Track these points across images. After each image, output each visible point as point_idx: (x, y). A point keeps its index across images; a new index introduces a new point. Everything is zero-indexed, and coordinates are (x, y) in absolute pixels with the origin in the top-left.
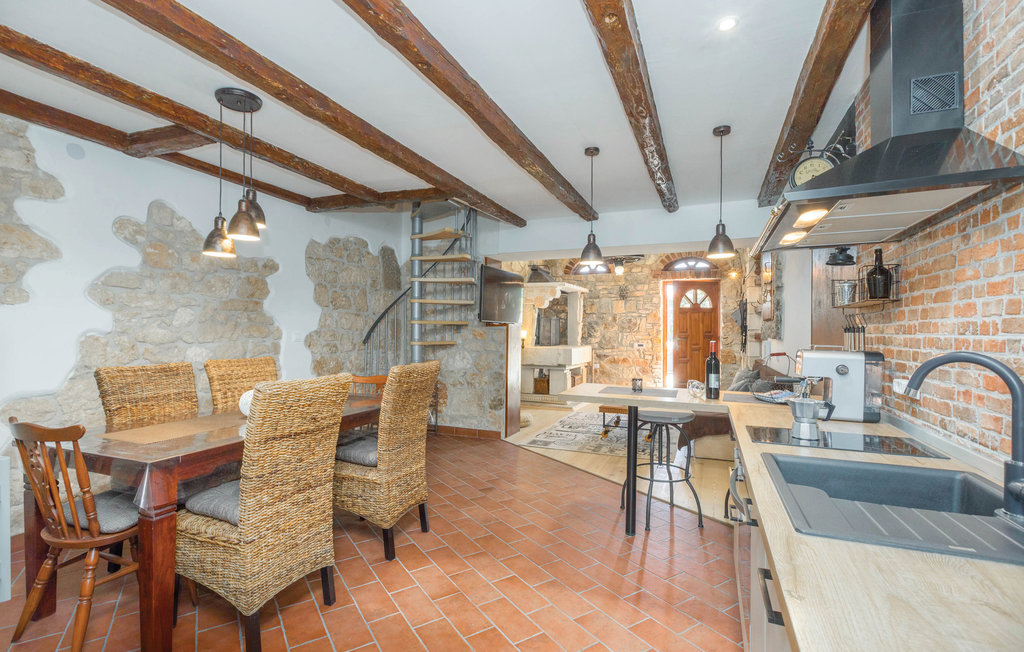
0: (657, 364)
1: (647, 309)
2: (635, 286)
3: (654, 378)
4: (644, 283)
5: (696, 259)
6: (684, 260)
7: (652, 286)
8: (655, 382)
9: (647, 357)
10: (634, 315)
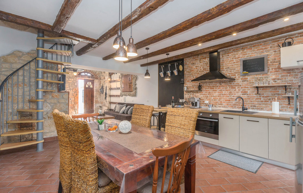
0: (76, 105)
1: (72, 87)
2: (69, 79)
3: (75, 110)
4: (72, 78)
5: (88, 73)
6: (84, 72)
7: (75, 79)
8: (75, 111)
9: (72, 103)
10: (68, 88)
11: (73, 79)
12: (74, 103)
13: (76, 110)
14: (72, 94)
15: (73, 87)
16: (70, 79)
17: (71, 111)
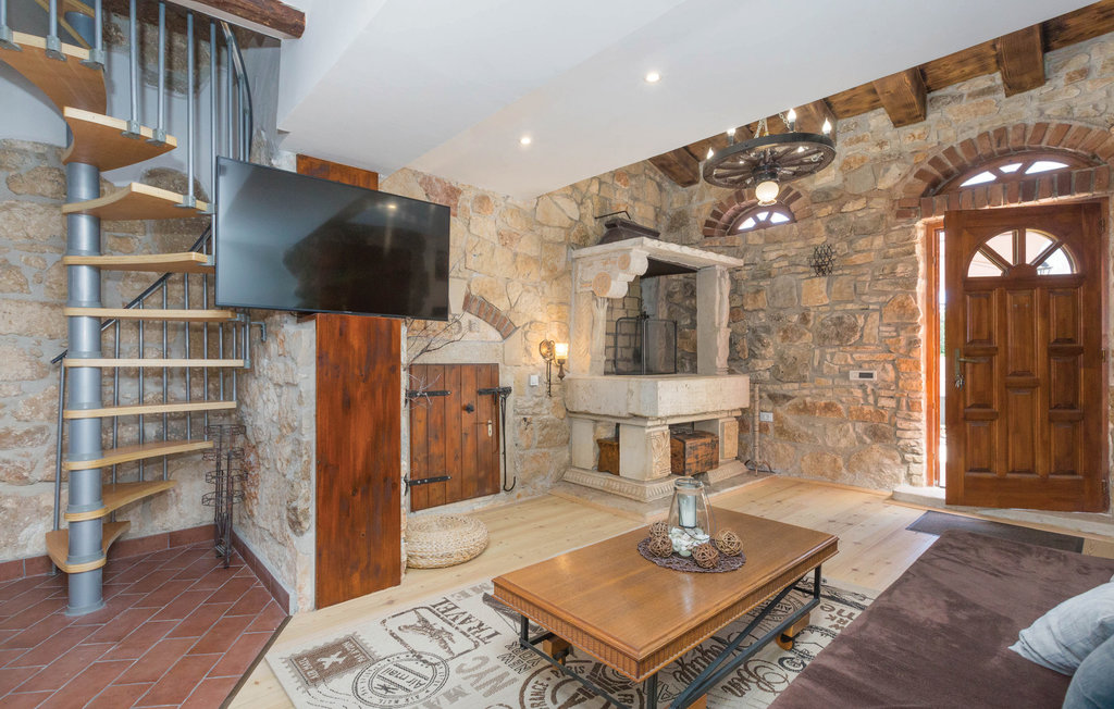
0: (911, 418)
1: (881, 292)
2: (851, 243)
3: (900, 450)
4: (873, 233)
5: (1030, 154)
6: (990, 161)
7: (894, 237)
8: (904, 462)
9: (883, 402)
10: (849, 306)
11: (879, 241)
12: (892, 403)
13: (908, 456)
14: (882, 340)
15: (885, 293)
16: (862, 243)
17: (876, 456)
